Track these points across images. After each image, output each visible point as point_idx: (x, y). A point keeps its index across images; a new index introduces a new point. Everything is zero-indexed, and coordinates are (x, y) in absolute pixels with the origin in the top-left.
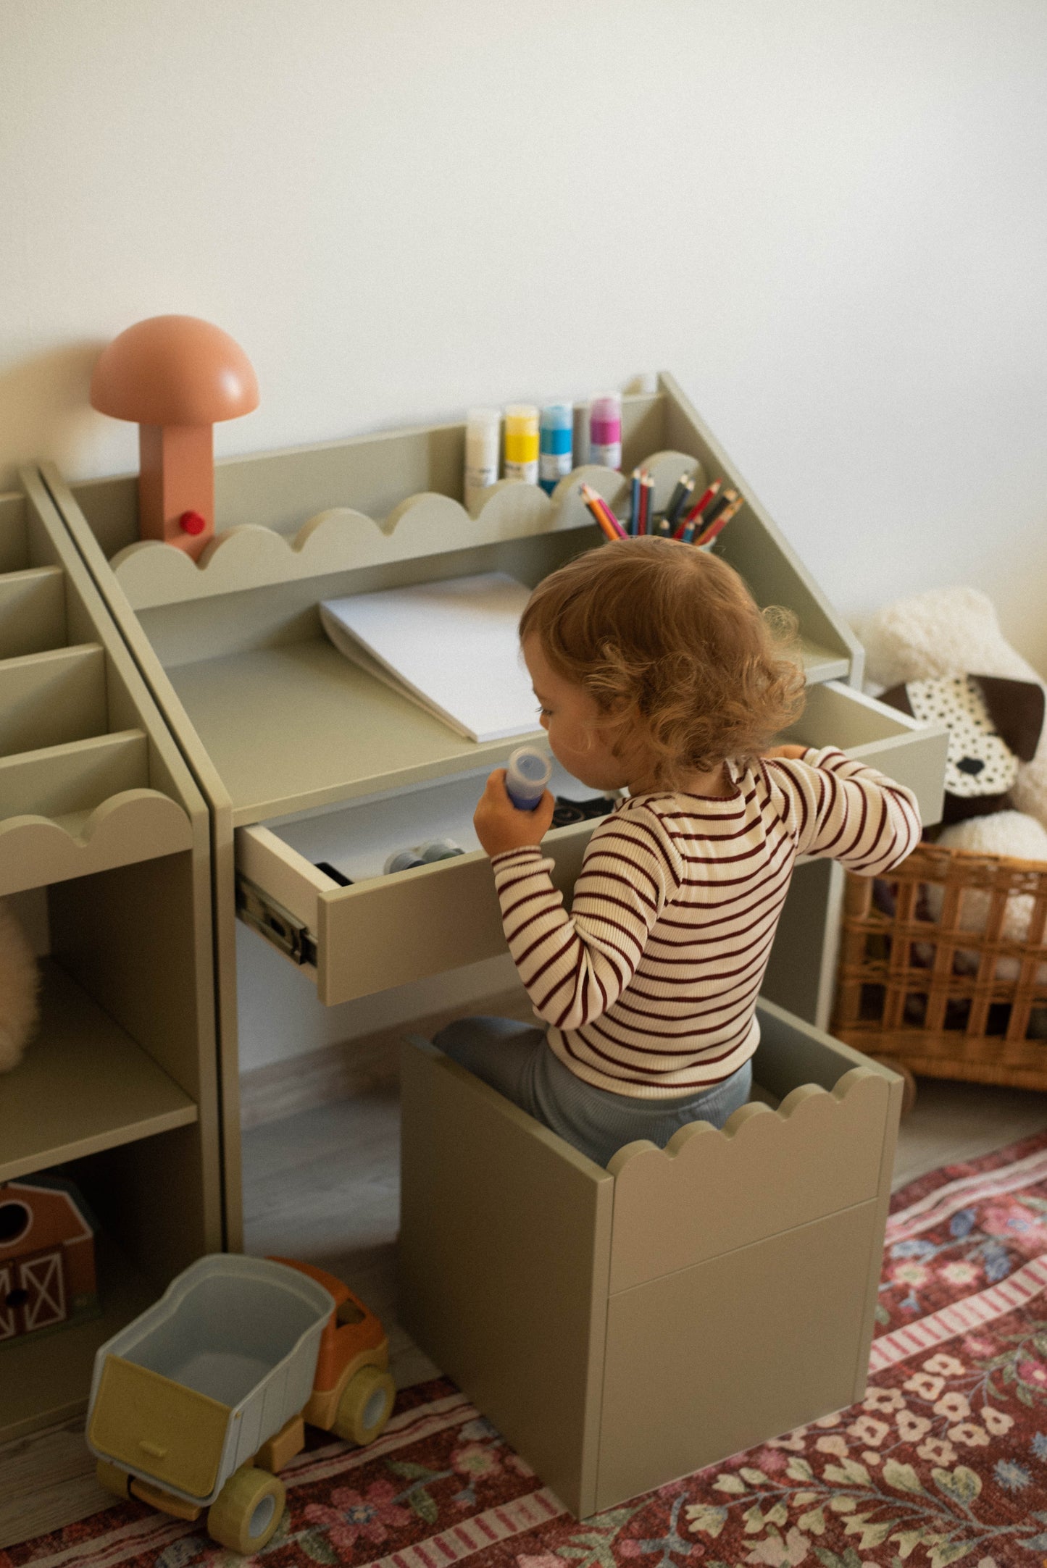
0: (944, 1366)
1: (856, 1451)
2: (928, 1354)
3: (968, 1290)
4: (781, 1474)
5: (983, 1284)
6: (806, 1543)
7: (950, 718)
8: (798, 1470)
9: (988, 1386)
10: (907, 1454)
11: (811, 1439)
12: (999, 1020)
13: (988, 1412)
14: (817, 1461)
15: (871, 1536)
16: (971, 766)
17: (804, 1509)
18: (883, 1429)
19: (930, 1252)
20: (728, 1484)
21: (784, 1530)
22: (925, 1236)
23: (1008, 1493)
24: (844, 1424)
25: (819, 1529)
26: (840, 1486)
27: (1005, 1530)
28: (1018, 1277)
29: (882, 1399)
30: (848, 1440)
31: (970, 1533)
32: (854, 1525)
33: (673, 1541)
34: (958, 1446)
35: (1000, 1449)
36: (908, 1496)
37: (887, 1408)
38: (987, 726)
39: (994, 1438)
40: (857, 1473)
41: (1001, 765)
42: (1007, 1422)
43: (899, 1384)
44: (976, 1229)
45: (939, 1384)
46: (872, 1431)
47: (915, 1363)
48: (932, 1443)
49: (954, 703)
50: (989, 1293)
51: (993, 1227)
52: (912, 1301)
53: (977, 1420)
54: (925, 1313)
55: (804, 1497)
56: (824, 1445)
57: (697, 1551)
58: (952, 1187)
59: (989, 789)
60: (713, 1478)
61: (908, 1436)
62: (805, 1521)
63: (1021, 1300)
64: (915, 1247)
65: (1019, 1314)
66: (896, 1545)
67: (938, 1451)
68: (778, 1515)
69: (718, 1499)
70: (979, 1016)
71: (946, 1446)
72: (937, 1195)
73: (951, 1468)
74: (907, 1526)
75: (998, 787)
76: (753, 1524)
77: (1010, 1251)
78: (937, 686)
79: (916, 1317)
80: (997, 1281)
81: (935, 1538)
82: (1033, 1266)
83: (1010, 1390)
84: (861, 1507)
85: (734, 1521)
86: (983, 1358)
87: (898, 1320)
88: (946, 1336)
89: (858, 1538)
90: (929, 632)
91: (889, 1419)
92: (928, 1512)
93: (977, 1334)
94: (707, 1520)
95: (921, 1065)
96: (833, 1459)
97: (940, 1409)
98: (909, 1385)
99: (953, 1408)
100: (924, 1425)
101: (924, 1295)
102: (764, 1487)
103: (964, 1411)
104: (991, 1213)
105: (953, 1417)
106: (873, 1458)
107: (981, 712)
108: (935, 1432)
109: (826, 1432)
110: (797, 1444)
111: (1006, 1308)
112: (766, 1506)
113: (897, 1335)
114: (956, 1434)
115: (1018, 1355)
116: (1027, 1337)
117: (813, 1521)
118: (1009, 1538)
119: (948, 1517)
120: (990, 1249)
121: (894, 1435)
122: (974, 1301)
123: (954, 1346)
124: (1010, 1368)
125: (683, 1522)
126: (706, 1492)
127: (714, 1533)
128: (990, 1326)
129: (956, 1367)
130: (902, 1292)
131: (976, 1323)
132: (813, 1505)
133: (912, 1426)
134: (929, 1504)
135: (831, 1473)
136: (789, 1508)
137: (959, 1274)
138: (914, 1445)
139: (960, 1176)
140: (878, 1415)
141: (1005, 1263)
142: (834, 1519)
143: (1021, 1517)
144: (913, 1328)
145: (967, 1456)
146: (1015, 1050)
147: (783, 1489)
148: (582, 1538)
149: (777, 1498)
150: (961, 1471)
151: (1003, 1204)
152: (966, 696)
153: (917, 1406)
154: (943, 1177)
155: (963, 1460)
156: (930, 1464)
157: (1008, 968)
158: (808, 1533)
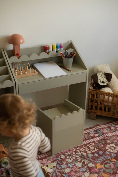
0: (92, 144)
1: (80, 152)
2: (91, 142)
3: (97, 137)
4: (72, 153)
5: (99, 136)
6: (73, 160)
7: (102, 77)
8: (74, 153)
9: (96, 146)
10: (86, 152)
11: (76, 150)
12: (105, 109)
13: (95, 149)
14: (76, 152)
15: (80, 160)
16: (103, 82)
17: (73, 157)
18: (84, 149)
19: (94, 133)
20: (66, 154)
21: (70, 158)
22: (94, 131)
23: (95, 157)
24: (80, 149)
25: (74, 159)
26: (78, 155)
27: (94, 160)
28: (103, 136)
29: (85, 147)
30: (80, 150)
31: (90, 160)
32: (78, 158)
33: (59, 159)
34: (91, 152)
35: (96, 152)
36: (85, 156)
37: (85, 148)
38: (105, 78)
39: (95, 151)
40: (80, 153)
41: (106, 82)
42: (97, 150)
43: (87, 145)
44: (100, 131)
45: (91, 145)
46: (83, 150)
47: (89, 143)
48: (89, 151)
49: (102, 76)
50: (99, 137)
51: (101, 131)
52: (91, 137)
53: (94, 149)
54: (92, 139)
55: (74, 155)
56: (77, 151)
57: (61, 160)
58: (98, 126)
59: (104, 85)
60: (65, 153)
61: (86, 150)
62: (73, 158)
63: (102, 138)
64: (93, 132)
65: (102, 139)
66: (82, 161)
67: (89, 152)
68: (70, 157)
69: (65, 155)
70: (103, 109)
71: (90, 152)
72: (96, 127)
73: (90, 154)
74: (84, 159)
75: (106, 84)
76: (68, 157)
77: (103, 133)
78: (101, 74)
79: (91, 139)
80: (100, 136)
81: (86, 160)
82: (105, 135)
83: (98, 147)
84: (79, 157)
85: (66, 157)
86: (97, 143)
87: (89, 139)
88: (93, 141)
89: (78, 160)
90: (101, 68)
91: (85, 149)
92: (86, 158)
93: (97, 141)
94: (63, 157)
95: (97, 114)
96: (78, 152)
97: (90, 148)
98: (88, 146)
99: (92, 148)
100: (88, 149)
101: (92, 137)
102: (70, 154)
103: (93, 148)
104: (101, 129)
105: (92, 149)
106: (82, 152)
107: (105, 77)
108: (89, 150)
109: (78, 149)
110: (74, 150)
111: (101, 139)
112: (69, 156)
113: (88, 140)
114: (91, 151)
115: (100, 143)
116: (102, 142)
117: (74, 158)
118: (94, 161)
119: (88, 158)
120: (101, 133)
121: (85, 150)
122: (97, 138)
123: (94, 142)
124: (99, 144)
125: (61, 157)
126: (64, 154)
127: (63, 158)
128: (98, 140)
129: (93, 144)
130: (90, 137)
131: (97, 140)
132: (74, 156)
133: (87, 149)
134: (87, 157)
135: (77, 153)
136: (72, 156)
137: (96, 135)
138: (87, 151)
139: (100, 125)
140: (84, 148)
141: (102, 134)
142: (76, 158)
143: (96, 159)
144: (90, 140)
145: (92, 153)
146: (107, 113)
147: (72, 155)
148: (50, 158)
149: (71, 155)
150: (91, 154)
151: (103, 128)
152: (104, 75)
153: (88, 148)
154: (98, 125)
155: (91, 153)
156: (88, 153)
157: (106, 104)
158: (73, 159)
